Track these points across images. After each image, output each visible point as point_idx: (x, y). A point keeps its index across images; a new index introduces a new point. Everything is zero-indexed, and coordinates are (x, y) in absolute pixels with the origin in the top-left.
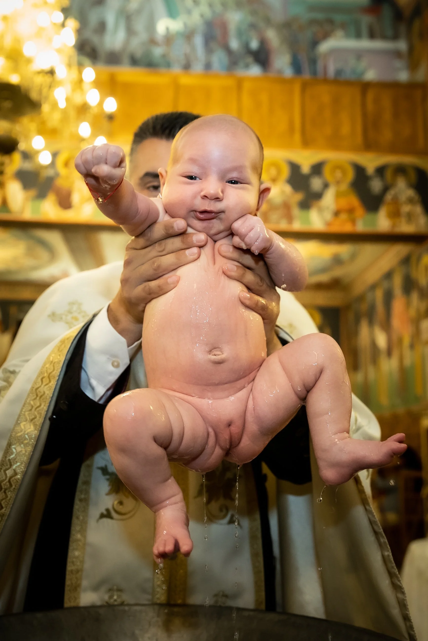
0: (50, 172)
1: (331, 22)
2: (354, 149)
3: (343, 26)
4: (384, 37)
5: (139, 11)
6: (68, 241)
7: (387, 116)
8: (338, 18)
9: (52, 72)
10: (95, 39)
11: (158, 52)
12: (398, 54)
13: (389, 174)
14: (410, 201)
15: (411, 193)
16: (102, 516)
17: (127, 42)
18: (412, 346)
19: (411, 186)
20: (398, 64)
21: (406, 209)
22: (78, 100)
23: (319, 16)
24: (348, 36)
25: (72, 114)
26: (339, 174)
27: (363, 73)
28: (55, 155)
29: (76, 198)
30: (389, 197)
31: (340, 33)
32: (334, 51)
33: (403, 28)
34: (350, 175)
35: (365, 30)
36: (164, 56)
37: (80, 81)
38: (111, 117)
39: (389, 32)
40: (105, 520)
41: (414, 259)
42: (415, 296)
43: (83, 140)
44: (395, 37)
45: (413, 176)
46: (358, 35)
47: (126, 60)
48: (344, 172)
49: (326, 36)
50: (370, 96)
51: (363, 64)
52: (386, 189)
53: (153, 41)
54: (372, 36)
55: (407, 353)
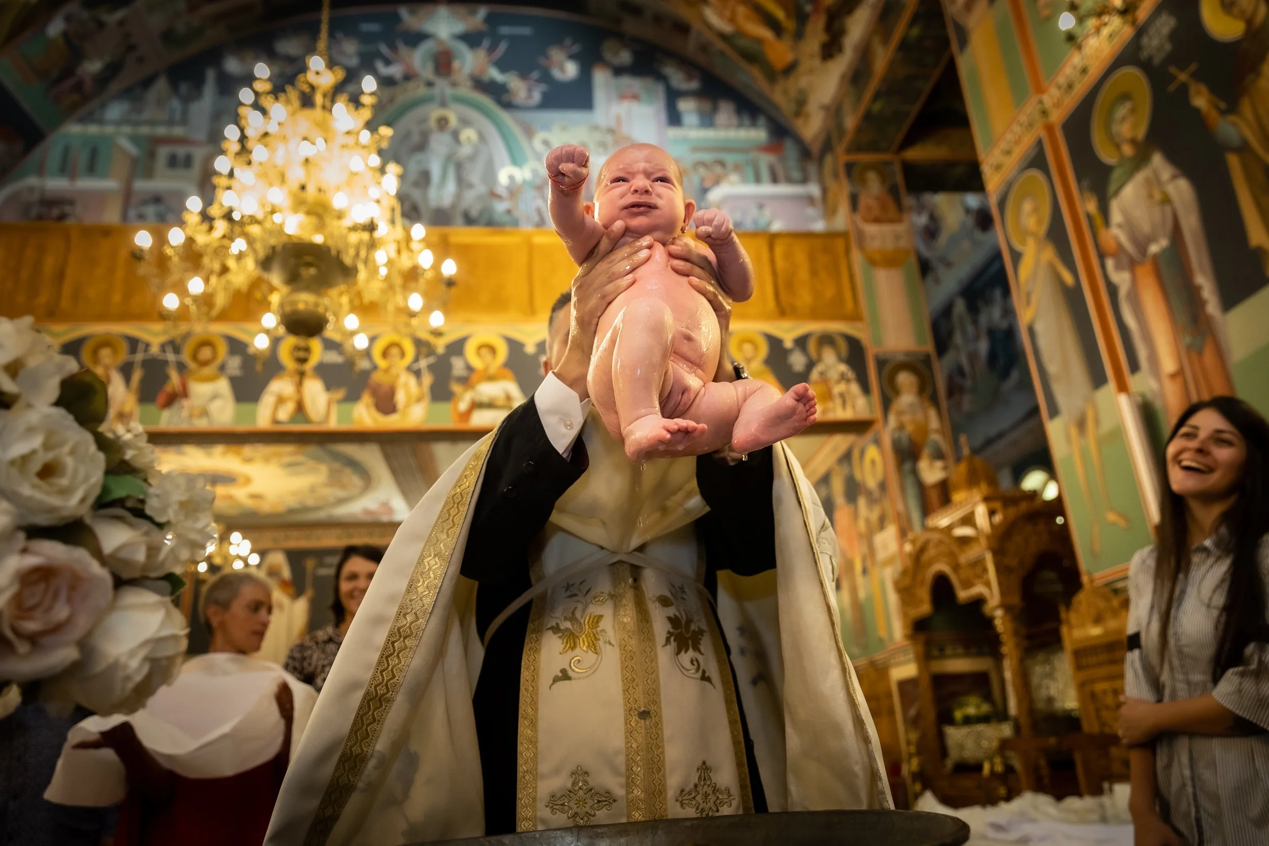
0: (364, 364)
1: (722, 164)
2: (767, 317)
3: (737, 168)
4: (790, 180)
5: (472, 158)
6: (388, 458)
7: (803, 274)
8: (730, 158)
9: (371, 227)
10: (416, 194)
11: (500, 207)
12: (810, 200)
13: (812, 346)
14: (843, 377)
15: (843, 368)
16: (556, 680)
17: (458, 196)
18: (865, 571)
19: (841, 360)
20: (811, 211)
21: (838, 389)
22: (405, 262)
23: (707, 157)
24: (744, 180)
25: (398, 281)
26: (748, 348)
27: (769, 224)
28: (373, 340)
29: (401, 397)
30: (815, 375)
31: (734, 177)
32: (726, 199)
33: (812, 169)
34: (764, 349)
35: (765, 173)
36: (509, 212)
37: (408, 239)
38: (450, 283)
39: (796, 174)
40: (561, 684)
41: (856, 454)
42: (862, 502)
43: (412, 315)
44: (804, 180)
45: (843, 345)
46: (758, 180)
47: (459, 220)
48: (756, 347)
49: (717, 182)
50: (779, 250)
51: (767, 213)
52: (811, 365)
53: (493, 195)
54: (775, 180)
55: (860, 580)
